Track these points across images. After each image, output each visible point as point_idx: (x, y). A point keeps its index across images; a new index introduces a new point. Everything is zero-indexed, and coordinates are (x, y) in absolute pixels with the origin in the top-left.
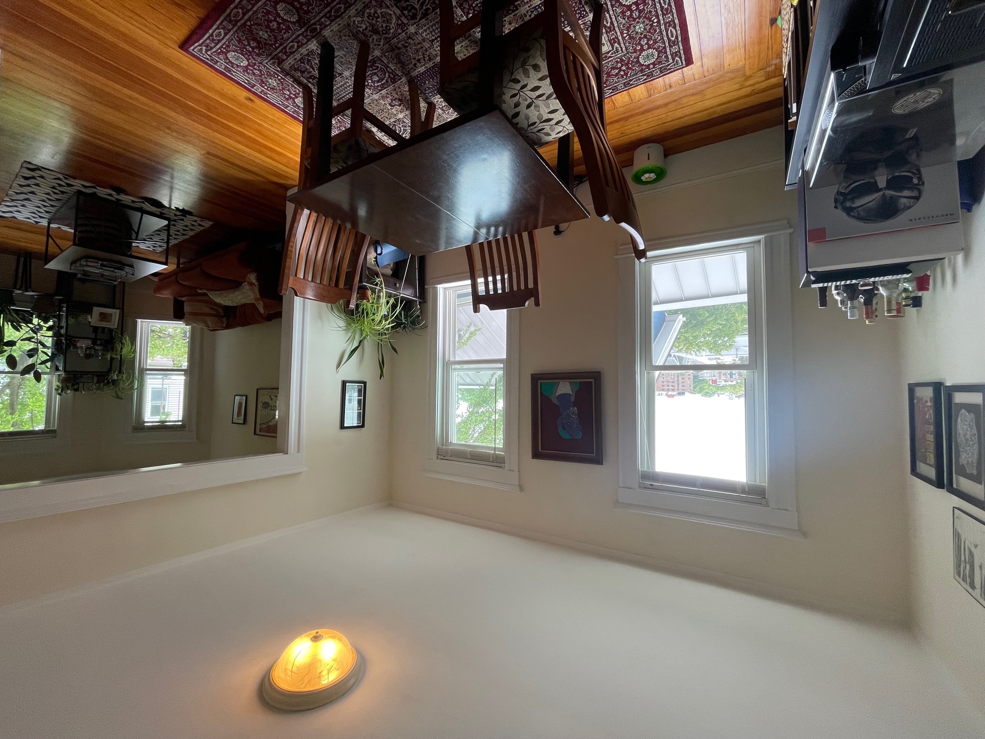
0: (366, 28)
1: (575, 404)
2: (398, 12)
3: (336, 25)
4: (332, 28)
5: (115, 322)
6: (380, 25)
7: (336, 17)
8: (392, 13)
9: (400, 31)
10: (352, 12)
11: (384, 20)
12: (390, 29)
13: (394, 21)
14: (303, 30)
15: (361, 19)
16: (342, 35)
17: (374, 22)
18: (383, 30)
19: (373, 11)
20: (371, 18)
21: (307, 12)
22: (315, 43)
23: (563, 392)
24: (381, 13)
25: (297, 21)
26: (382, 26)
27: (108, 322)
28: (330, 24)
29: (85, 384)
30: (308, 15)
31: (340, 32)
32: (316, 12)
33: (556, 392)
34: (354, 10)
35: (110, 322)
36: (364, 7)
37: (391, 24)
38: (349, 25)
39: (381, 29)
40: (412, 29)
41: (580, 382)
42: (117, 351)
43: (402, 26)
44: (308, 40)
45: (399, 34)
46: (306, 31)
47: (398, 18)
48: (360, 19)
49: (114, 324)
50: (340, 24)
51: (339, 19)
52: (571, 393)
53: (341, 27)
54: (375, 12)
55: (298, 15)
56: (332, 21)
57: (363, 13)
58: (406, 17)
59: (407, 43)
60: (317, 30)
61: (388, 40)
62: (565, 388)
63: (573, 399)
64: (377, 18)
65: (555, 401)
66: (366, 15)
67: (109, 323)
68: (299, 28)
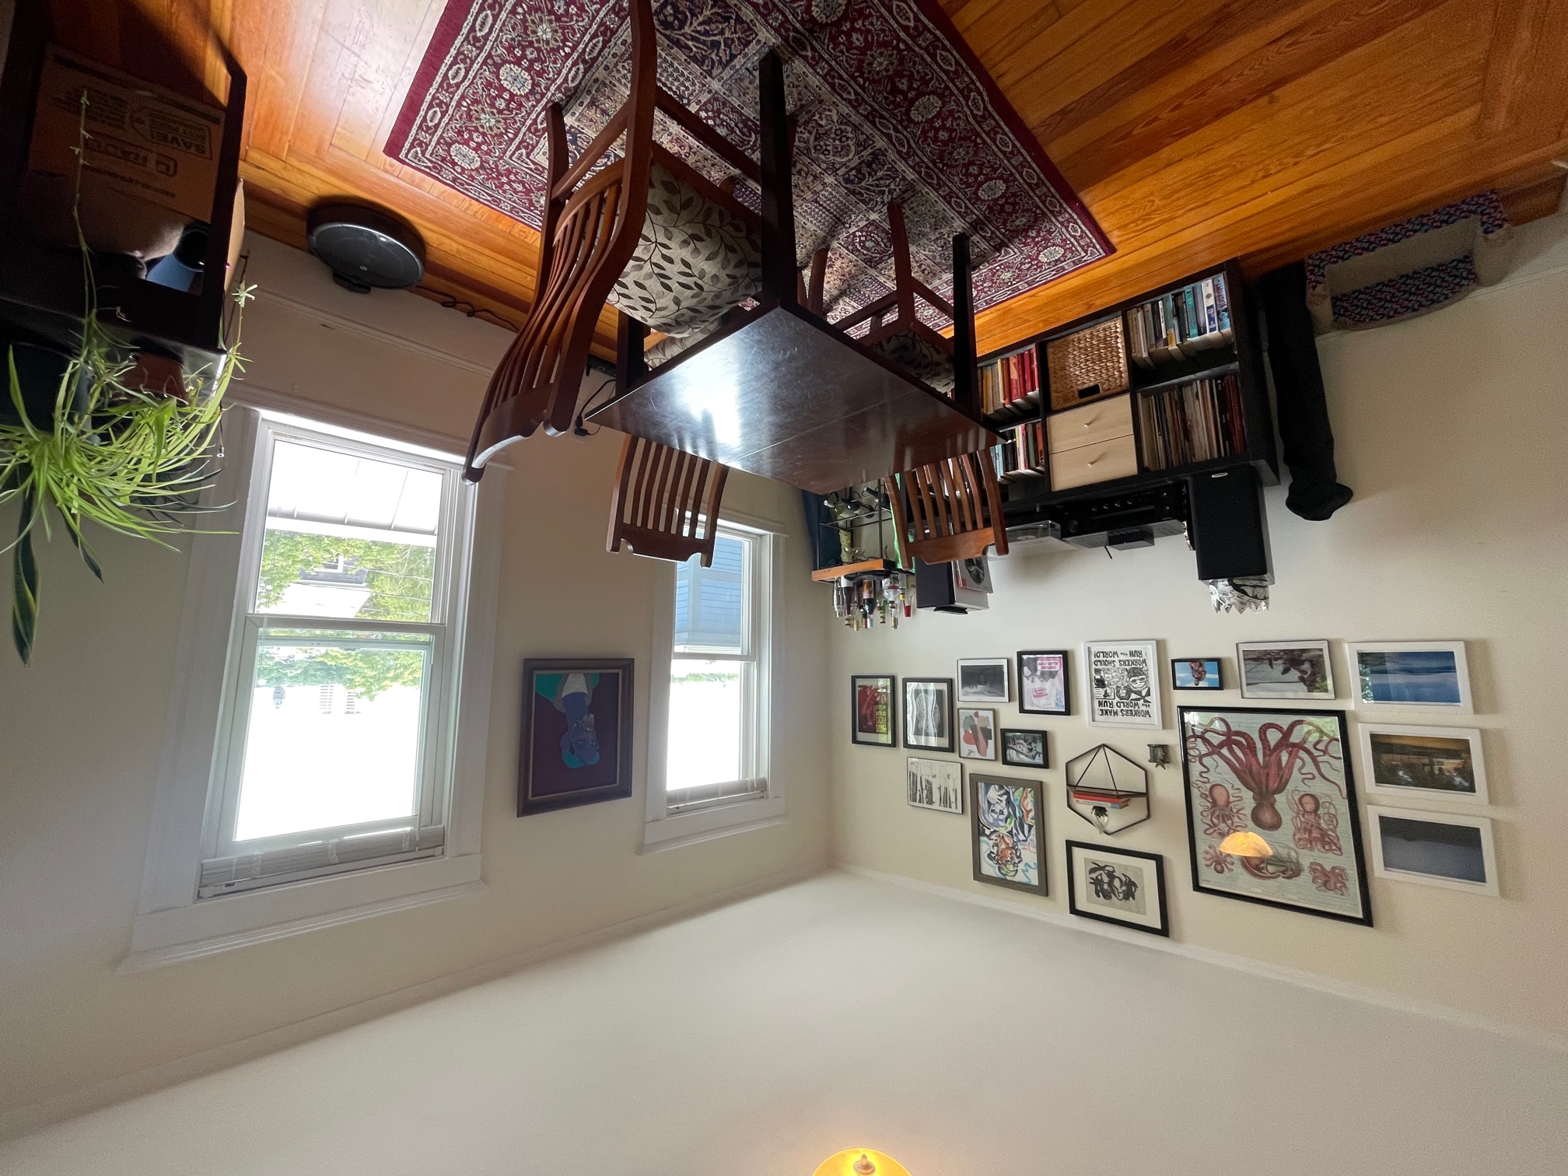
0: (821, 126)
1: (592, 709)
2: (852, 164)
3: (818, 84)
4: (810, 75)
6: (828, 143)
7: (832, 86)
8: (850, 157)
9: (824, 166)
10: (846, 110)
11: (837, 148)
12: (825, 155)
13: (839, 160)
14: (798, 25)
15: (835, 120)
16: (800, 89)
17: (833, 136)
18: (821, 146)
19: (850, 135)
20: (839, 132)
21: (833, 39)
22: (774, 41)
23: (573, 691)
24: (848, 145)
25: (813, 20)
26: (826, 145)
28: (818, 74)
30: (829, 41)
31: (806, 87)
32: (839, 57)
33: (562, 691)
34: (847, 111)
36: (854, 125)
37: (834, 156)
38: (821, 102)
39: (822, 143)
40: (830, 179)
41: (601, 674)
43: (833, 169)
44: (777, 30)
45: (819, 166)
46: (795, 30)
47: (844, 164)
48: (835, 118)
50: (820, 89)
51: (830, 89)
52: (586, 692)
53: (815, 90)
54: (848, 139)
55: (827, 23)
56: (824, 77)
57: (846, 124)
58: (847, 173)
59: (807, 174)
60: (802, 50)
61: (805, 152)
62: (577, 684)
63: (588, 702)
64: (840, 140)
65: (559, 706)
66: (843, 127)
68: (799, 18)
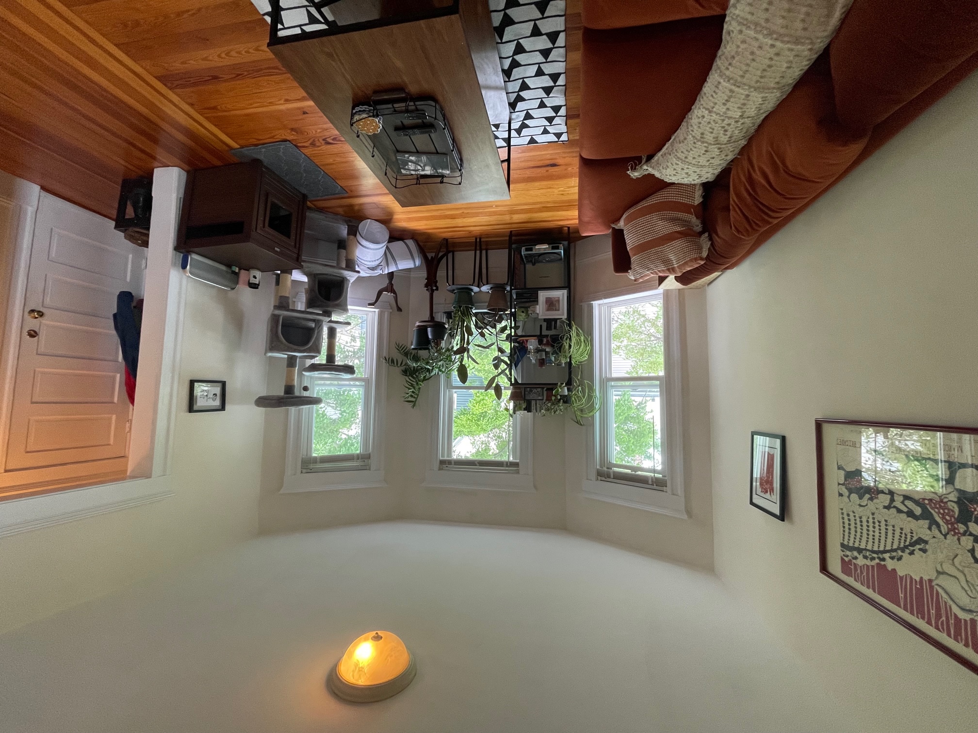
5: (563, 310)
27: (556, 310)
29: (538, 401)
35: (559, 310)
42: (565, 352)
49: (562, 314)
67: (557, 312)
